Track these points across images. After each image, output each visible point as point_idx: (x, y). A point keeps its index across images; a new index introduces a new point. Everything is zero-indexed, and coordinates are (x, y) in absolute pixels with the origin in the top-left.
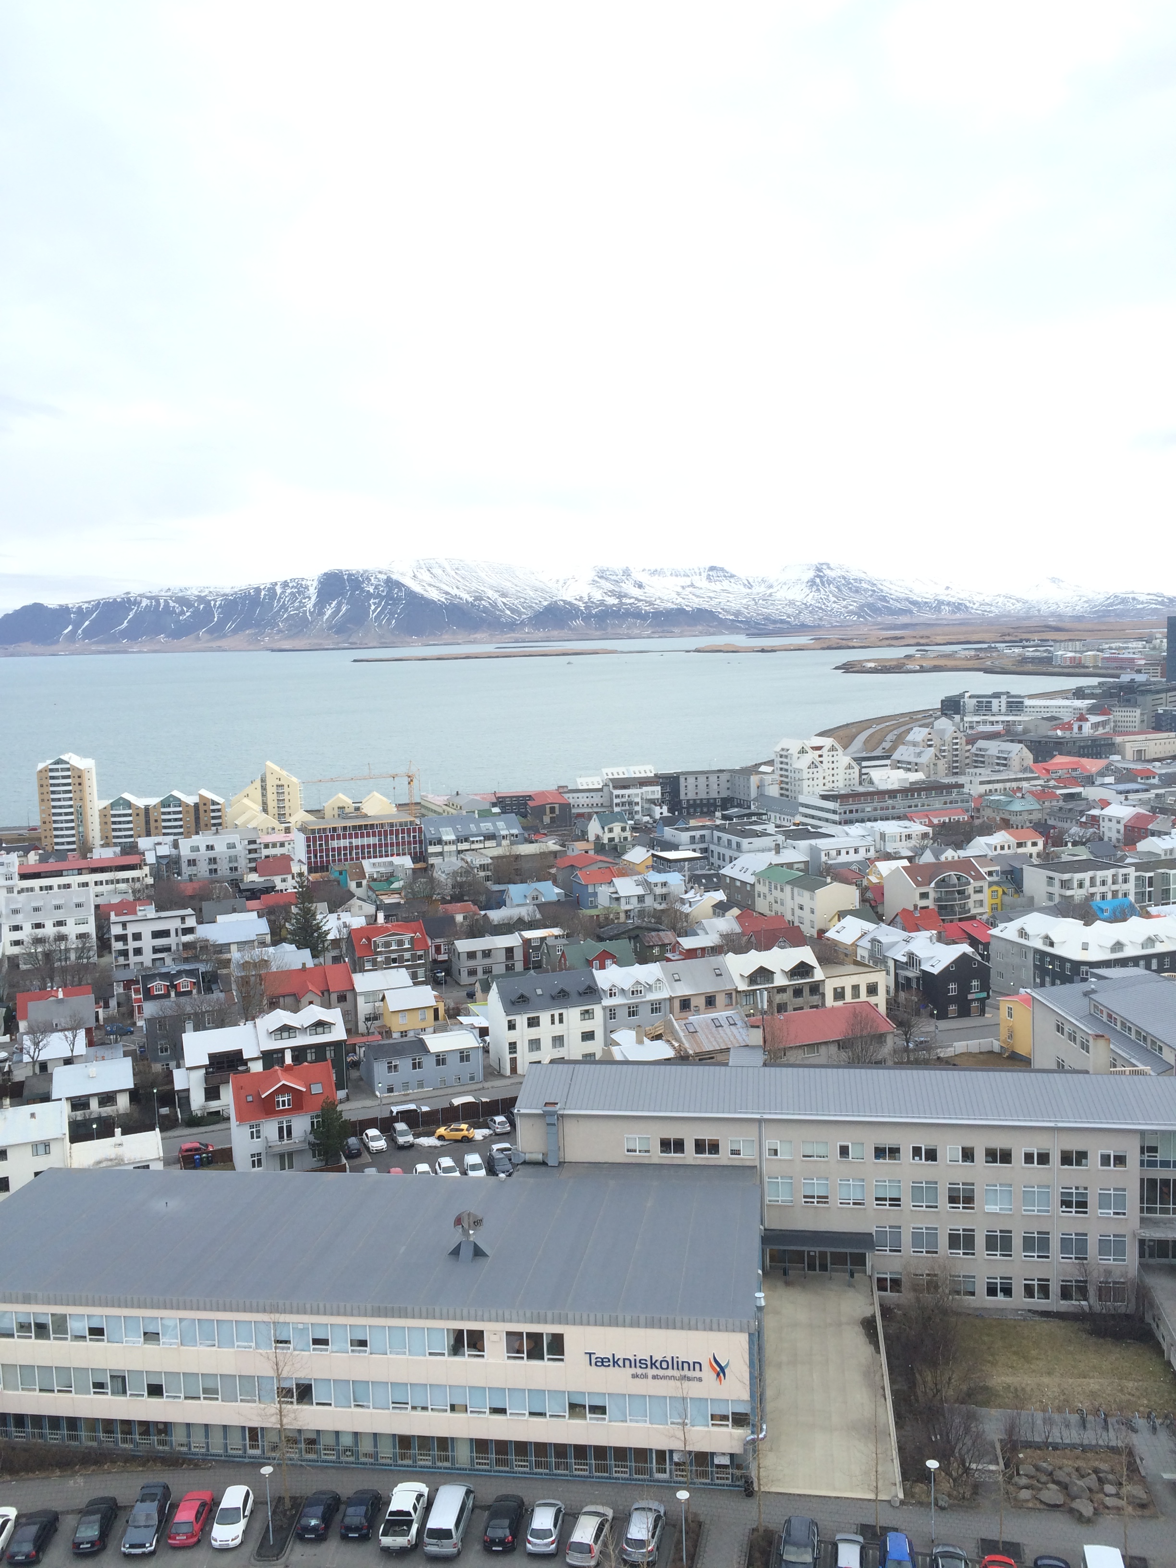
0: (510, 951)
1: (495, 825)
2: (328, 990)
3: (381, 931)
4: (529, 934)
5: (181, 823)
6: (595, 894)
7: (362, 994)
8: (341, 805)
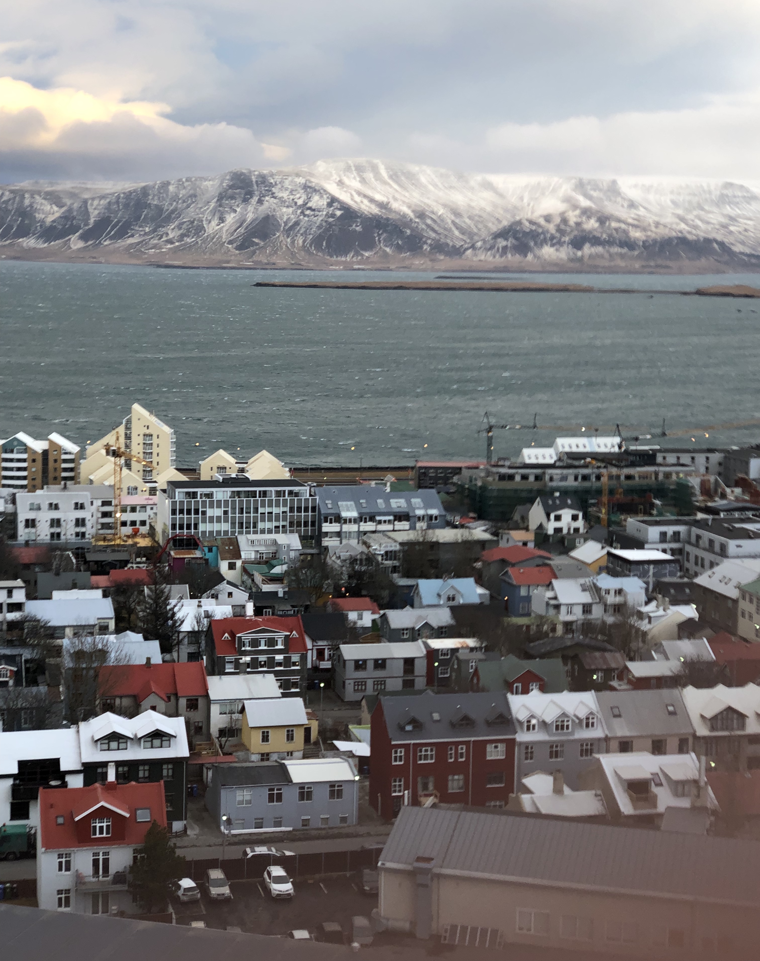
0: (409, 662)
1: (409, 502)
2: (176, 695)
3: (248, 625)
4: (437, 644)
5: (24, 474)
6: (528, 599)
7: (217, 701)
8: (221, 465)
